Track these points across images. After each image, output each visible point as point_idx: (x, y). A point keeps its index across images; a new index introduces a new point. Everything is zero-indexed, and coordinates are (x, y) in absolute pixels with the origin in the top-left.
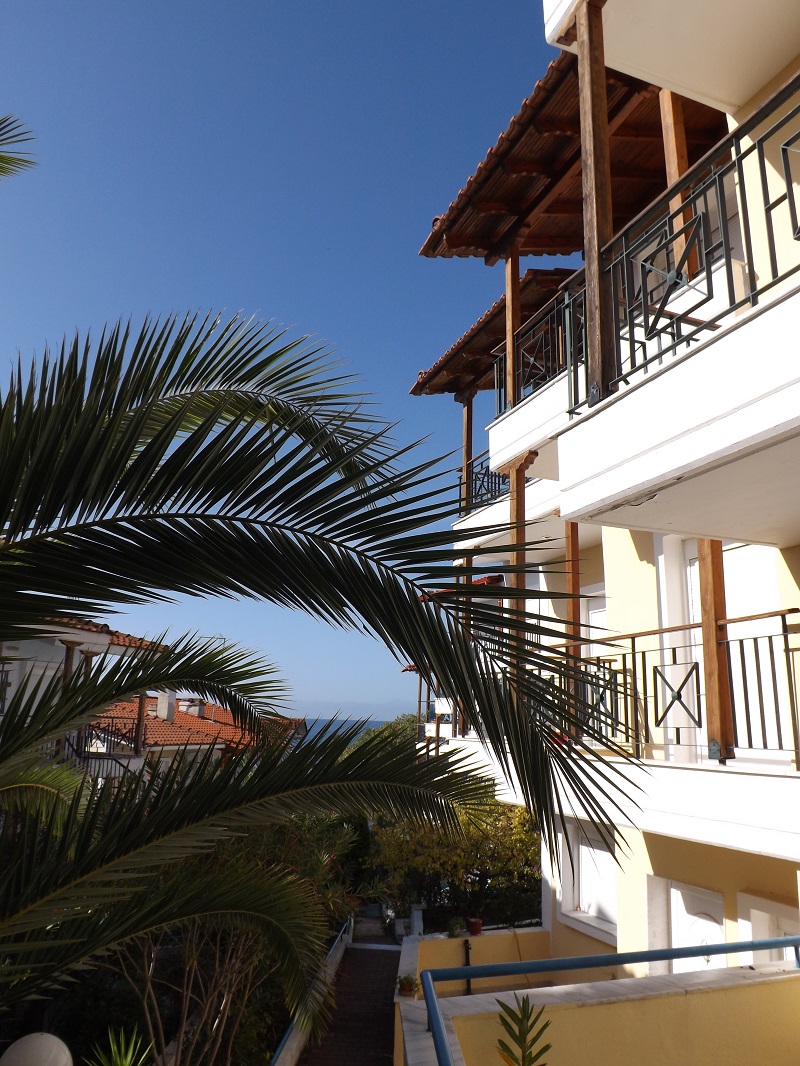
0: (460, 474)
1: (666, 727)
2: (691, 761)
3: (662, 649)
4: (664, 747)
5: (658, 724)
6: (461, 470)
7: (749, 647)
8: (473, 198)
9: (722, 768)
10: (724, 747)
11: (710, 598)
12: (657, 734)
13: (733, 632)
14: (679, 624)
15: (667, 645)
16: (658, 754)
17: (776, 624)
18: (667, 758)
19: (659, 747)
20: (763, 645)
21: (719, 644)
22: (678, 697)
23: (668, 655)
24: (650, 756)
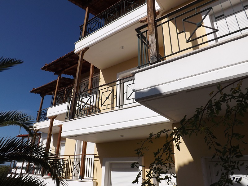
0: (38, 112)
1: (73, 173)
2: (77, 180)
3: (74, 159)
4: (72, 177)
5: (71, 173)
6: (38, 111)
7: (88, 159)
8: (55, 63)
9: (81, 181)
10: (82, 177)
11: (84, 150)
12: (71, 174)
13: (87, 157)
14: (78, 154)
15: (75, 158)
16: (71, 178)
17: (93, 156)
18: (72, 179)
19: (71, 177)
20: (91, 159)
21: (84, 159)
22: (76, 168)
23: (75, 159)
24: (69, 179)
